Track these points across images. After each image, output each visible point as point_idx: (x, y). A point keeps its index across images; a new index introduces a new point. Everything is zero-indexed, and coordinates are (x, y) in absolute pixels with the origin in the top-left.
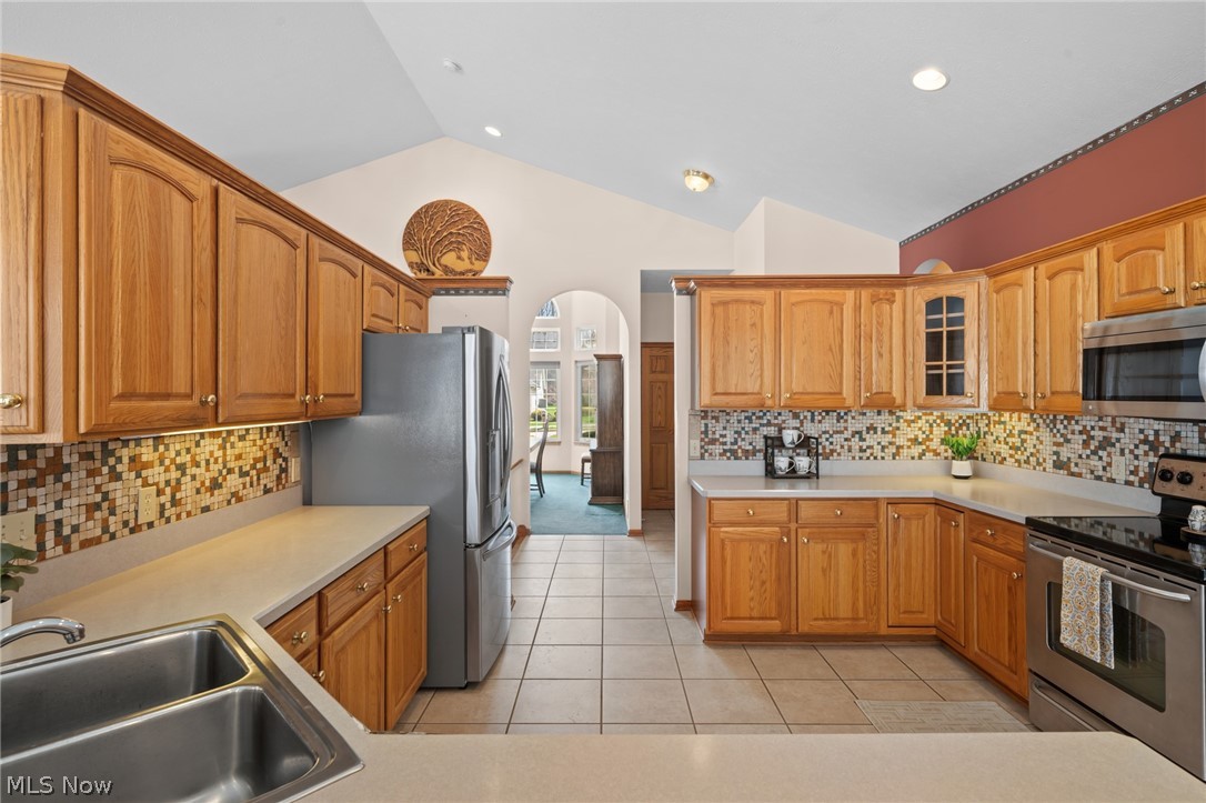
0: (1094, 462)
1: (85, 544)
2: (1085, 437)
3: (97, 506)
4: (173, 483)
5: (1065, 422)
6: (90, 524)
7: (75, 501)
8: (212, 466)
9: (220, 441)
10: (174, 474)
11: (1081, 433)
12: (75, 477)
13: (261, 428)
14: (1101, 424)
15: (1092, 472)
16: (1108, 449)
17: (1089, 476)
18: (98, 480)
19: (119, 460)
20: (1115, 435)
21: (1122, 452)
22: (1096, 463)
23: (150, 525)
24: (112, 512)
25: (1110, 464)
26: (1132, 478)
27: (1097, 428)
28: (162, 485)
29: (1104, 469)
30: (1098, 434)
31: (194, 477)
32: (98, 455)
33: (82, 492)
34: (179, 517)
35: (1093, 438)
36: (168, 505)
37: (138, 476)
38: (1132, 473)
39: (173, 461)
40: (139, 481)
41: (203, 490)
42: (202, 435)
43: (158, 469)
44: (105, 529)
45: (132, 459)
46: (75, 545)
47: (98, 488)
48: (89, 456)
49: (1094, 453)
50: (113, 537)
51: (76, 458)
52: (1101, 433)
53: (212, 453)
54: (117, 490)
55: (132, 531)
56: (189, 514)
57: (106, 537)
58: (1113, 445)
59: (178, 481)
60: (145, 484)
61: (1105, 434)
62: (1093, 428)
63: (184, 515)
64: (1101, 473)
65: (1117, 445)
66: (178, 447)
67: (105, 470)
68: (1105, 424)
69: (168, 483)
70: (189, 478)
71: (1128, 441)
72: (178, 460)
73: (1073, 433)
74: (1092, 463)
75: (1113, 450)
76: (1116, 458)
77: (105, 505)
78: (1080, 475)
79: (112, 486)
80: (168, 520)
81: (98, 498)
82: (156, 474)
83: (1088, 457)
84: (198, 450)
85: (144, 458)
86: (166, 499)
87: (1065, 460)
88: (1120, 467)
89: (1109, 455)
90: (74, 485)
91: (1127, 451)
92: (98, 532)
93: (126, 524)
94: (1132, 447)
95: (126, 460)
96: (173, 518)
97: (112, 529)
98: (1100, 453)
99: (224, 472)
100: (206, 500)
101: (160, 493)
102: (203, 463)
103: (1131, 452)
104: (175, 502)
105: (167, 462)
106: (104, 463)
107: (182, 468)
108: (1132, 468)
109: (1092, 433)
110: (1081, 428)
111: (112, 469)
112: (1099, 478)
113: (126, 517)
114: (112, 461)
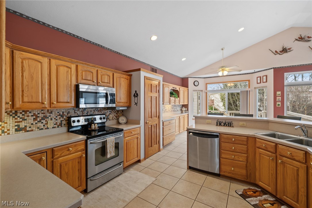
0: (39, 124)
2: (34, 117)
5: (23, 113)
11: (32, 116)
14: (42, 112)
15: (38, 128)
16: (46, 119)
17: (36, 130)
20: (48, 115)
21: (51, 119)
22: (40, 125)
25: (47, 124)
26: (55, 126)
27: (41, 113)
29: (44, 126)
30: (41, 115)
35: (39, 117)
38: (55, 124)
49: (40, 121)
52: (42, 115)
58: (48, 118)
61: (44, 115)
62: (39, 114)
64: (42, 128)
65: (50, 117)
68: (44, 112)
71: (53, 116)
73: (28, 116)
74: (38, 125)
75: (48, 119)
76: (49, 121)
78: (32, 130)
83: (36, 123)
87: (23, 127)
88: (51, 124)
89: (46, 121)
91: (53, 119)
94: (55, 117)
98: (42, 121)
103: (55, 119)
108: (55, 123)
109: (38, 115)
110: (32, 114)
112: (42, 129)
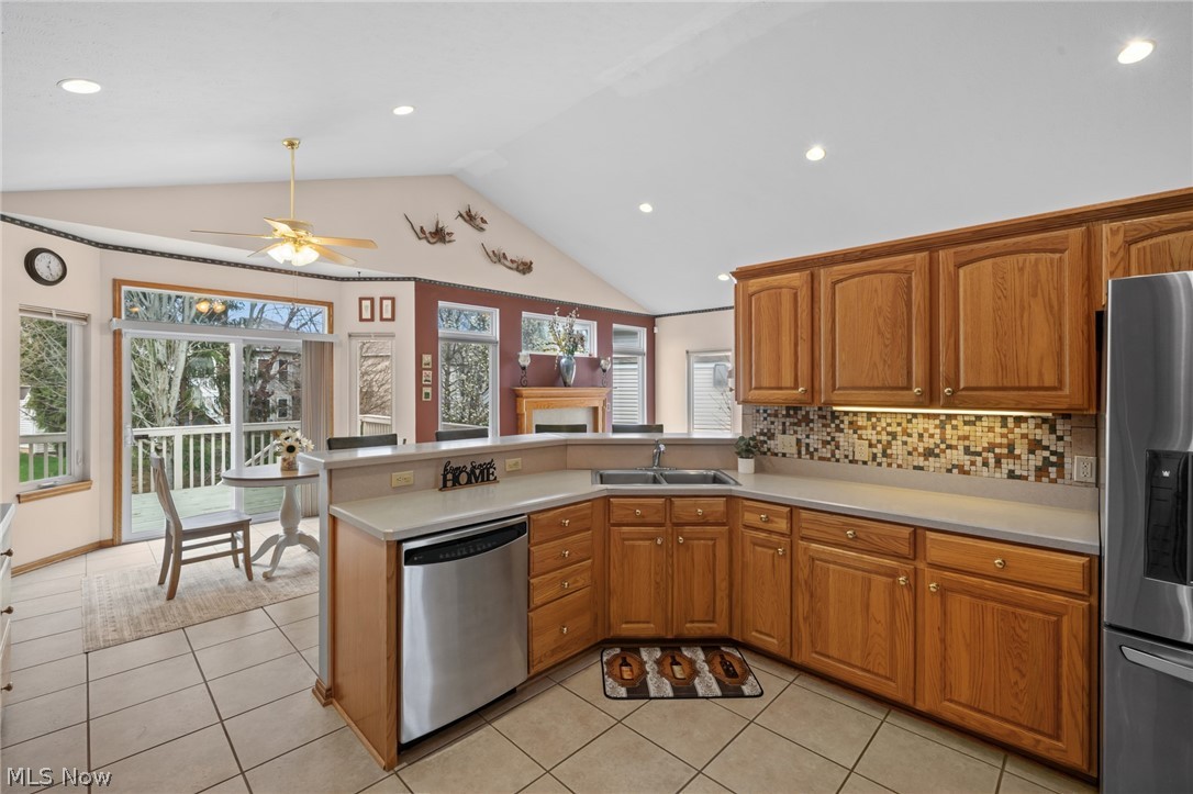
1: (821, 459)
3: (829, 443)
4: (885, 443)
6: (824, 450)
7: (816, 437)
8: (926, 439)
9: (937, 422)
10: (885, 438)
12: (817, 425)
13: (1004, 418)
18: (829, 430)
19: (842, 422)
23: (865, 463)
24: (838, 447)
28: (874, 442)
31: (905, 443)
32: (829, 417)
33: (820, 434)
34: (890, 465)
36: (879, 455)
37: (855, 432)
39: (884, 429)
40: (856, 436)
41: (915, 453)
42: (915, 415)
43: (870, 431)
44: (833, 455)
45: (851, 423)
46: (816, 457)
47: (829, 434)
48: (824, 417)
50: (838, 460)
51: (816, 417)
53: (926, 430)
54: (840, 437)
55: (851, 462)
56: (899, 466)
57: (833, 459)
59: (889, 443)
60: (860, 438)
63: (894, 466)
66: (889, 421)
67: (833, 425)
69: (879, 441)
70: (900, 443)
72: (889, 429)
77: (833, 443)
79: (837, 434)
80: (880, 464)
81: (829, 438)
82: (869, 434)
84: (910, 425)
85: (860, 423)
86: (878, 450)
90: (816, 429)
92: (829, 456)
93: (846, 457)
95: (846, 422)
96: (884, 465)
97: (837, 456)
99: (943, 446)
100: (921, 461)
101: (871, 446)
102: (915, 436)
104: (885, 454)
105: (879, 429)
106: (833, 422)
107: (894, 435)
111: (837, 426)
113: (846, 453)
114: (837, 422)
